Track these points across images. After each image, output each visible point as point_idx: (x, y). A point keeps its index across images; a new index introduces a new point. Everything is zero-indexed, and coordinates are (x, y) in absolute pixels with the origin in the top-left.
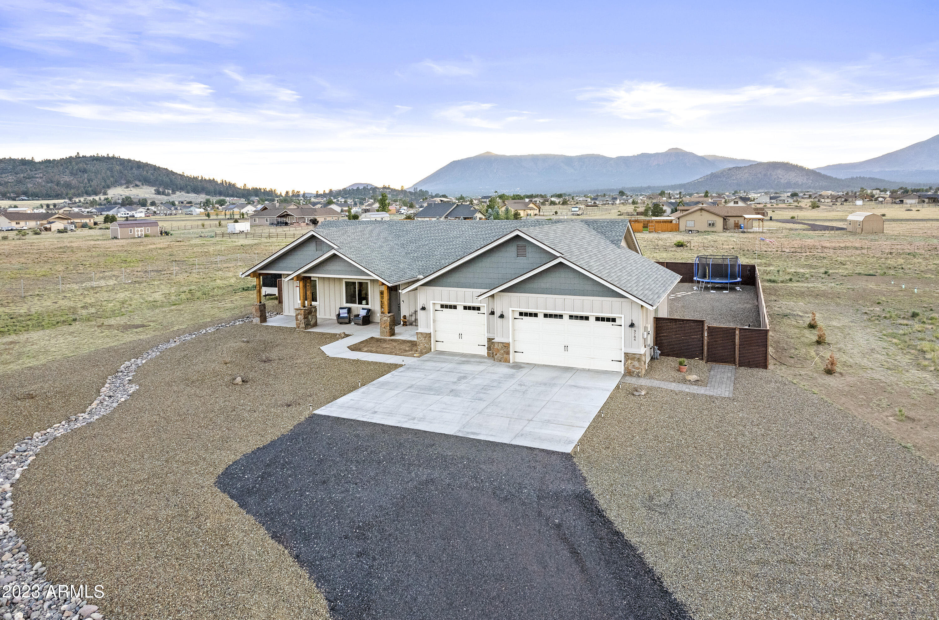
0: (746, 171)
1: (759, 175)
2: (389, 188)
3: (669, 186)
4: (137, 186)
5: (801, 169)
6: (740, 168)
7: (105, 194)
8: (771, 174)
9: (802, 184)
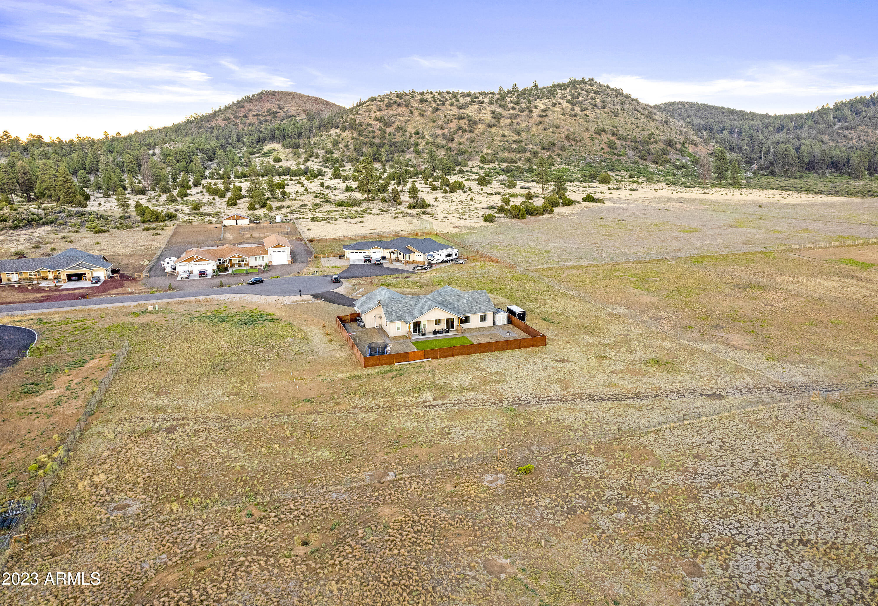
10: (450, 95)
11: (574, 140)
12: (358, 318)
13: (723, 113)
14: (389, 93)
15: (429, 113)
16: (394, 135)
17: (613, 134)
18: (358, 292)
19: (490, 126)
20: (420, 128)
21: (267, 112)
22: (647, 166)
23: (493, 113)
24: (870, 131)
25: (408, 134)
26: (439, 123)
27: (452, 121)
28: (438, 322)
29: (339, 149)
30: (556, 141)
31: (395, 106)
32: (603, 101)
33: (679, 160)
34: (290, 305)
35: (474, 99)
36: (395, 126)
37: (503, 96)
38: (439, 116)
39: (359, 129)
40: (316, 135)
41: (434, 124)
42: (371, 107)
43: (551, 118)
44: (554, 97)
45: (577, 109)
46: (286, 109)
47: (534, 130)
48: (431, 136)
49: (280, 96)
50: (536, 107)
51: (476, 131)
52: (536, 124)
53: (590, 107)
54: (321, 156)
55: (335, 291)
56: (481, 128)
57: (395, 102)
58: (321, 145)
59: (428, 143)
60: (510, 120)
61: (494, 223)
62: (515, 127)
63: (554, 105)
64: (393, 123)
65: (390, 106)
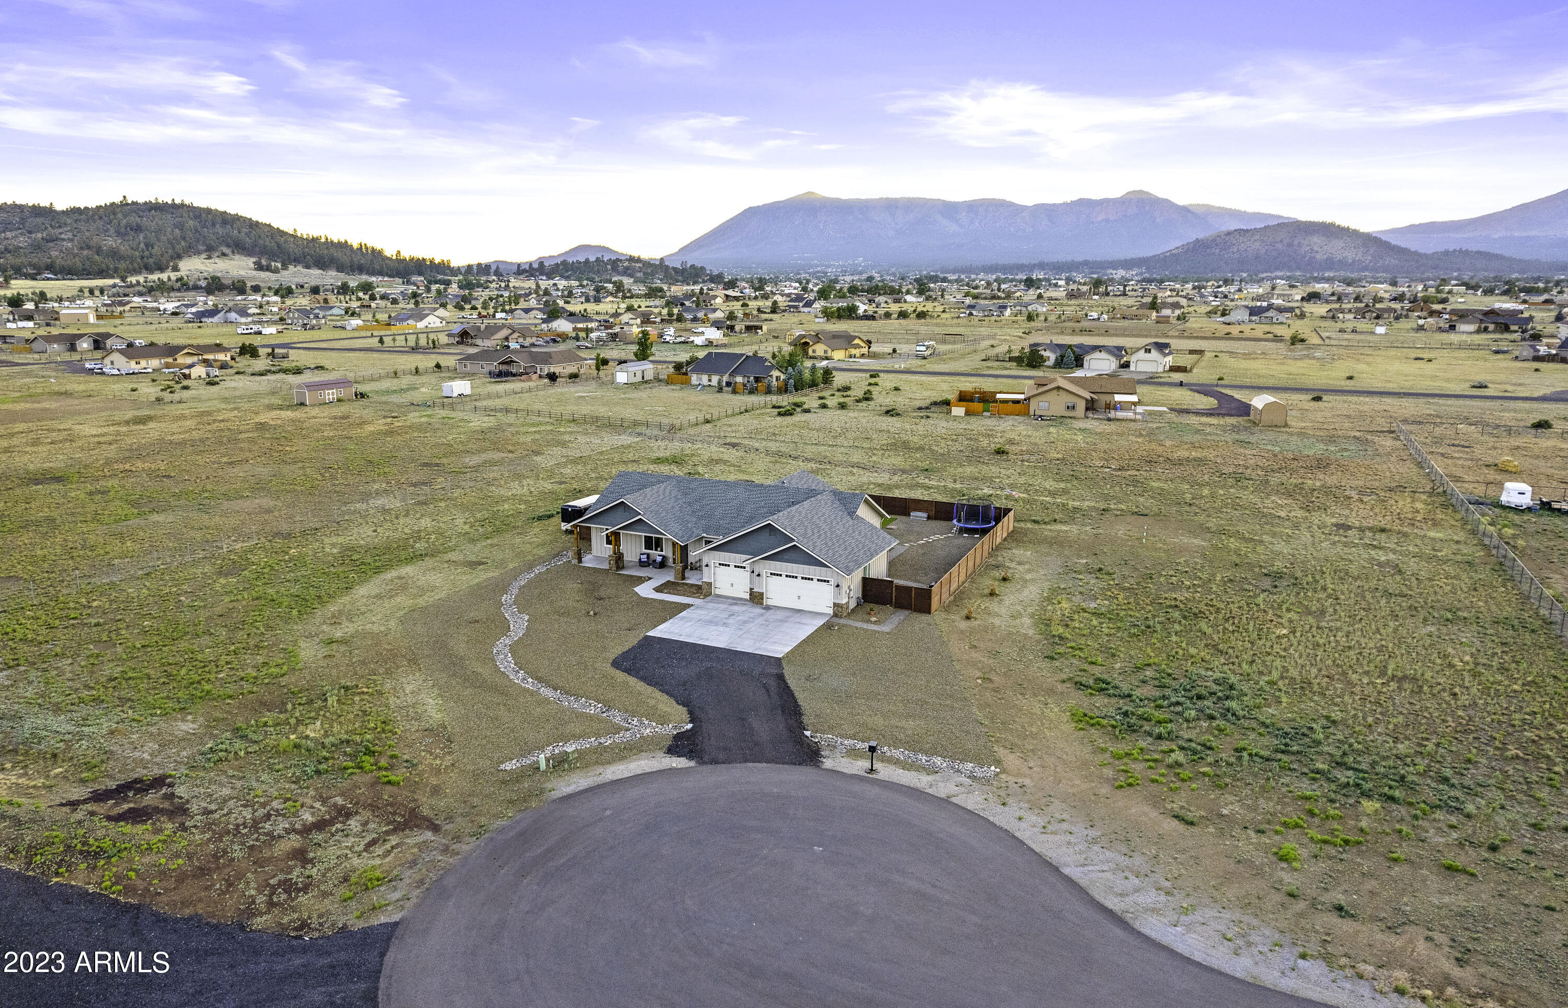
0: (1257, 237)
1: (1279, 246)
2: (639, 260)
3: (1121, 261)
4: (224, 255)
5: (1354, 234)
6: (1247, 231)
7: (176, 269)
8: (1300, 243)
9: (1354, 262)
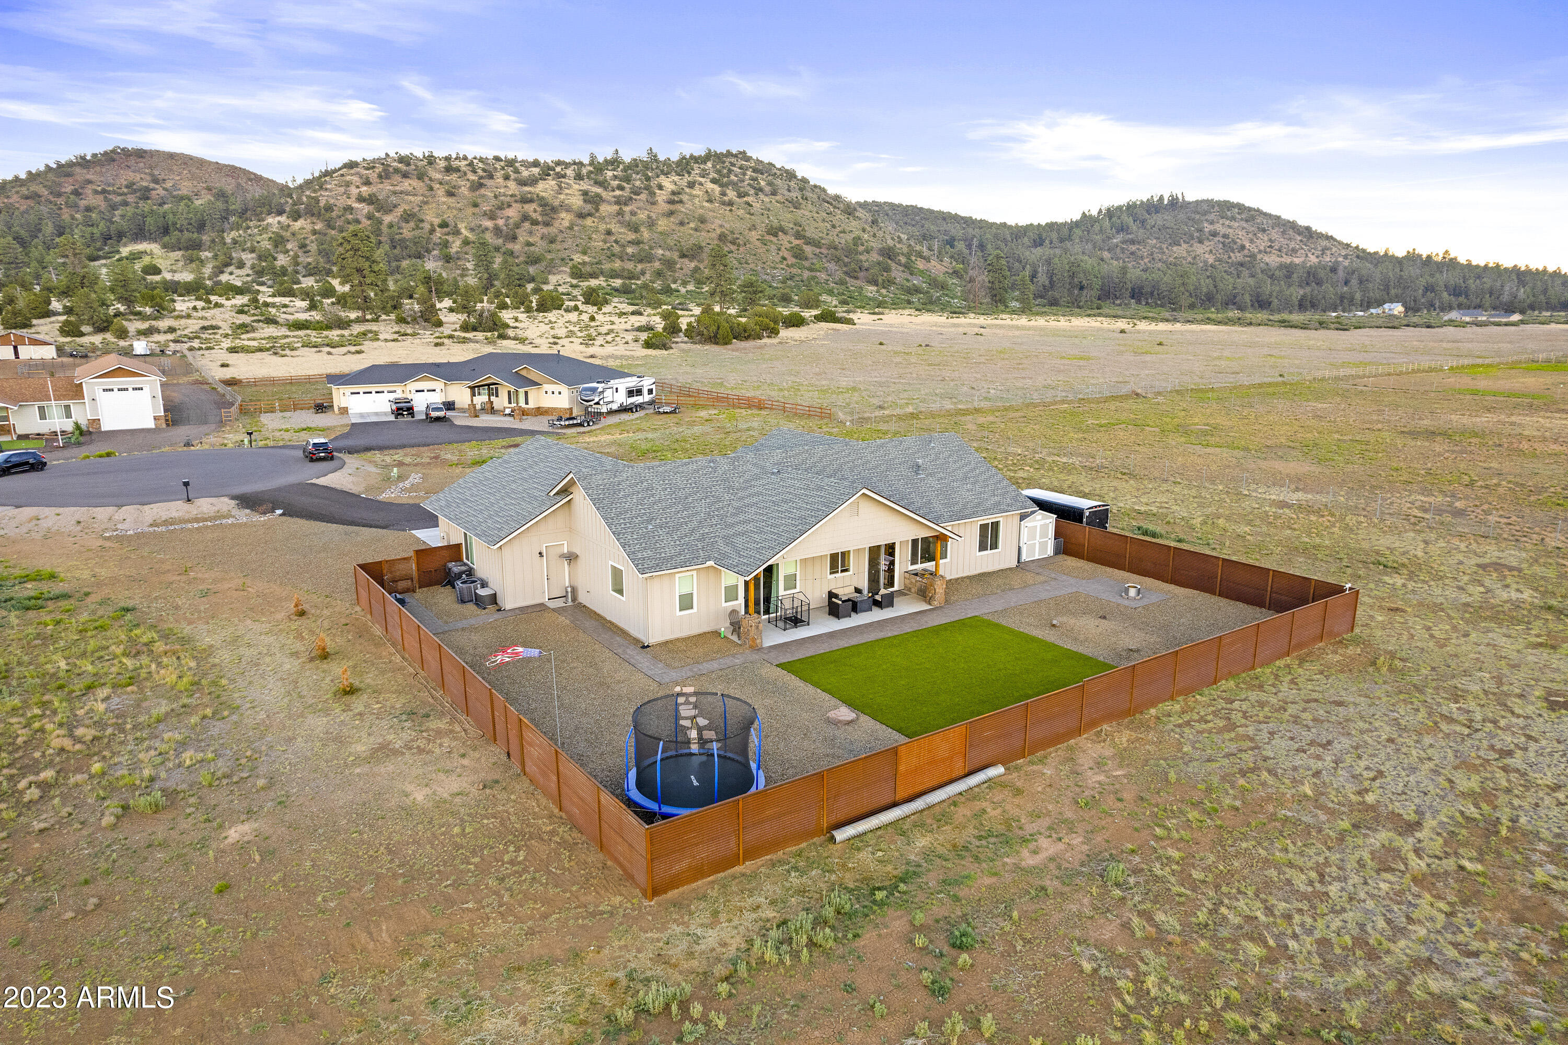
10: (502, 164)
11: (733, 243)
12: (455, 568)
13: (944, 219)
14: (383, 156)
15: (464, 191)
16: (399, 228)
17: (798, 236)
18: (407, 484)
19: (581, 216)
20: (449, 216)
21: (127, 187)
22: (861, 288)
23: (585, 193)
24: (1164, 246)
25: (427, 226)
26: (486, 208)
27: (509, 206)
28: (838, 562)
29: (287, 251)
30: (703, 244)
31: (397, 178)
32: (770, 184)
33: (908, 280)
34: (138, 536)
35: (547, 171)
36: (399, 211)
37: (598, 168)
38: (484, 196)
39: (328, 215)
40: (237, 227)
41: (476, 210)
42: (348, 178)
43: (689, 205)
44: (689, 173)
45: (731, 194)
46: (169, 185)
47: (663, 224)
48: (472, 230)
49: (155, 159)
50: (660, 187)
51: (556, 224)
52: (663, 215)
53: (752, 192)
54: (249, 264)
55: (322, 481)
56: (565, 219)
57: (397, 171)
58: (249, 245)
59: (466, 242)
60: (617, 207)
61: (671, 351)
62: (627, 217)
63: (691, 185)
64: (395, 206)
65: (388, 177)
